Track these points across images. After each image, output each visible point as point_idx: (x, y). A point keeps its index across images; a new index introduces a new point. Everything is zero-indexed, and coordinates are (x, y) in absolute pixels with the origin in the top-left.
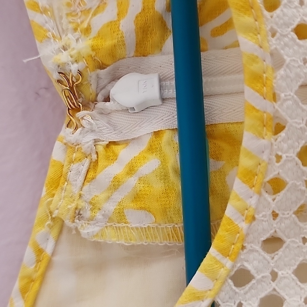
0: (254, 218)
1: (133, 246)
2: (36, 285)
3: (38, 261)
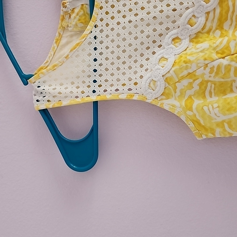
0: (98, 14)
1: (80, 31)
2: (59, 41)
3: (59, 36)
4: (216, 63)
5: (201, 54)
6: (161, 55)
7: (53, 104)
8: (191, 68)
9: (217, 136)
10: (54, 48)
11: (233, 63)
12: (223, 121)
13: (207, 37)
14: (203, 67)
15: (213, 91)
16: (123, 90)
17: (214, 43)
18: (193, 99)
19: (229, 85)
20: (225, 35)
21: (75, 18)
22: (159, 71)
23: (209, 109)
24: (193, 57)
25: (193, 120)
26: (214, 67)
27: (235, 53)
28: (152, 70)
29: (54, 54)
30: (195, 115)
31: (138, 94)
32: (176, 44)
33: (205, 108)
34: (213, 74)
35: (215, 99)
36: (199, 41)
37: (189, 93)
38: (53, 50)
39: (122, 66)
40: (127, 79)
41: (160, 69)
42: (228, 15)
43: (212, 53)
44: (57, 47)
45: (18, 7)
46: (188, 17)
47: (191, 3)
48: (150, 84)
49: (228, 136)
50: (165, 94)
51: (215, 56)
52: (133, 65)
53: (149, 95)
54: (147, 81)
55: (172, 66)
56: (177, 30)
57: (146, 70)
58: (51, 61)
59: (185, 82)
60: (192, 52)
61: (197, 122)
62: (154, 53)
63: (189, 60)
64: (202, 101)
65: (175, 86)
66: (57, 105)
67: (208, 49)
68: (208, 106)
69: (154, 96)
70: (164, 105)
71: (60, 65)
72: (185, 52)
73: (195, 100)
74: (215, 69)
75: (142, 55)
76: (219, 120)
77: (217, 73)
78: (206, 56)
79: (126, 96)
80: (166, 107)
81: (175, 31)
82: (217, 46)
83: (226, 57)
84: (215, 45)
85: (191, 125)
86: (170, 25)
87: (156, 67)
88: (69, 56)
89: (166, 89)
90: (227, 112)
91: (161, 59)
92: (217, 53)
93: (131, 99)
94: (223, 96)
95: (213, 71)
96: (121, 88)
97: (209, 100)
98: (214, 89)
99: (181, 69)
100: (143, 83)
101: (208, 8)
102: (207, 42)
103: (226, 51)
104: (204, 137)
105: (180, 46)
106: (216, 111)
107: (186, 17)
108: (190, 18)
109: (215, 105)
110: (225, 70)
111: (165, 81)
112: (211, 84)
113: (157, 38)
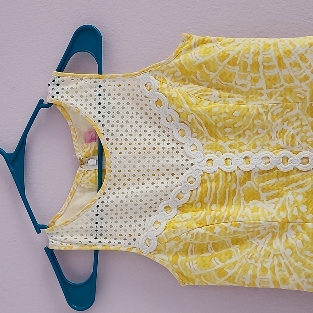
1: (90, 188)
2: (73, 194)
4: (195, 231)
5: (186, 223)
6: (156, 219)
7: (64, 247)
8: (177, 232)
9: (196, 284)
10: (69, 199)
11: (208, 232)
12: (200, 275)
13: (191, 208)
14: (186, 233)
15: (193, 249)
16: (124, 243)
17: (195, 215)
18: (179, 255)
19: (206, 246)
20: (204, 207)
21: (88, 178)
22: (153, 232)
23: (190, 265)
24: (179, 224)
25: (178, 272)
26: (193, 233)
27: (209, 224)
28: (148, 230)
29: (68, 205)
30: (180, 269)
31: (136, 248)
32: (168, 211)
33: (187, 263)
34: (194, 239)
35: (195, 256)
36: (185, 210)
37: (176, 250)
38: (68, 202)
39: (124, 224)
40: (127, 235)
41: (154, 231)
42: (207, 193)
43: (193, 223)
44: (71, 199)
45: (37, 161)
46: (176, 193)
47: (180, 182)
48: (146, 241)
49: (205, 285)
50: (158, 251)
51: (195, 226)
52: (133, 224)
53: (145, 250)
54: (144, 239)
55: (164, 229)
56: (168, 201)
57: (144, 229)
58: (65, 210)
59: (173, 243)
60: (179, 220)
61: (181, 274)
62: (150, 216)
63: (176, 227)
64: (185, 258)
65: (165, 245)
66: (68, 249)
67: (190, 219)
68: (189, 262)
69: (149, 251)
70: (156, 258)
71: (72, 222)
72: (173, 219)
73: (180, 256)
74: (195, 236)
75: (141, 217)
76: (197, 273)
77: (196, 239)
78: (188, 225)
79: (126, 248)
80: (158, 261)
81: (167, 202)
82: (197, 218)
83: (203, 227)
84: (195, 217)
85: (176, 276)
86: (163, 197)
87: (151, 228)
88: (80, 215)
89: (158, 246)
90: (203, 268)
91: (155, 222)
92: (197, 223)
93: (130, 251)
94: (201, 254)
95: (193, 237)
96: (122, 242)
97: (191, 257)
98: (195, 248)
99: (169, 232)
100: (140, 240)
101: (192, 188)
102: (190, 213)
103: (203, 222)
104: (187, 285)
105: (170, 214)
106: (195, 266)
107: (175, 193)
108: (179, 194)
109: (195, 262)
110: (202, 237)
111: (157, 240)
112: (192, 245)
113: (153, 206)
